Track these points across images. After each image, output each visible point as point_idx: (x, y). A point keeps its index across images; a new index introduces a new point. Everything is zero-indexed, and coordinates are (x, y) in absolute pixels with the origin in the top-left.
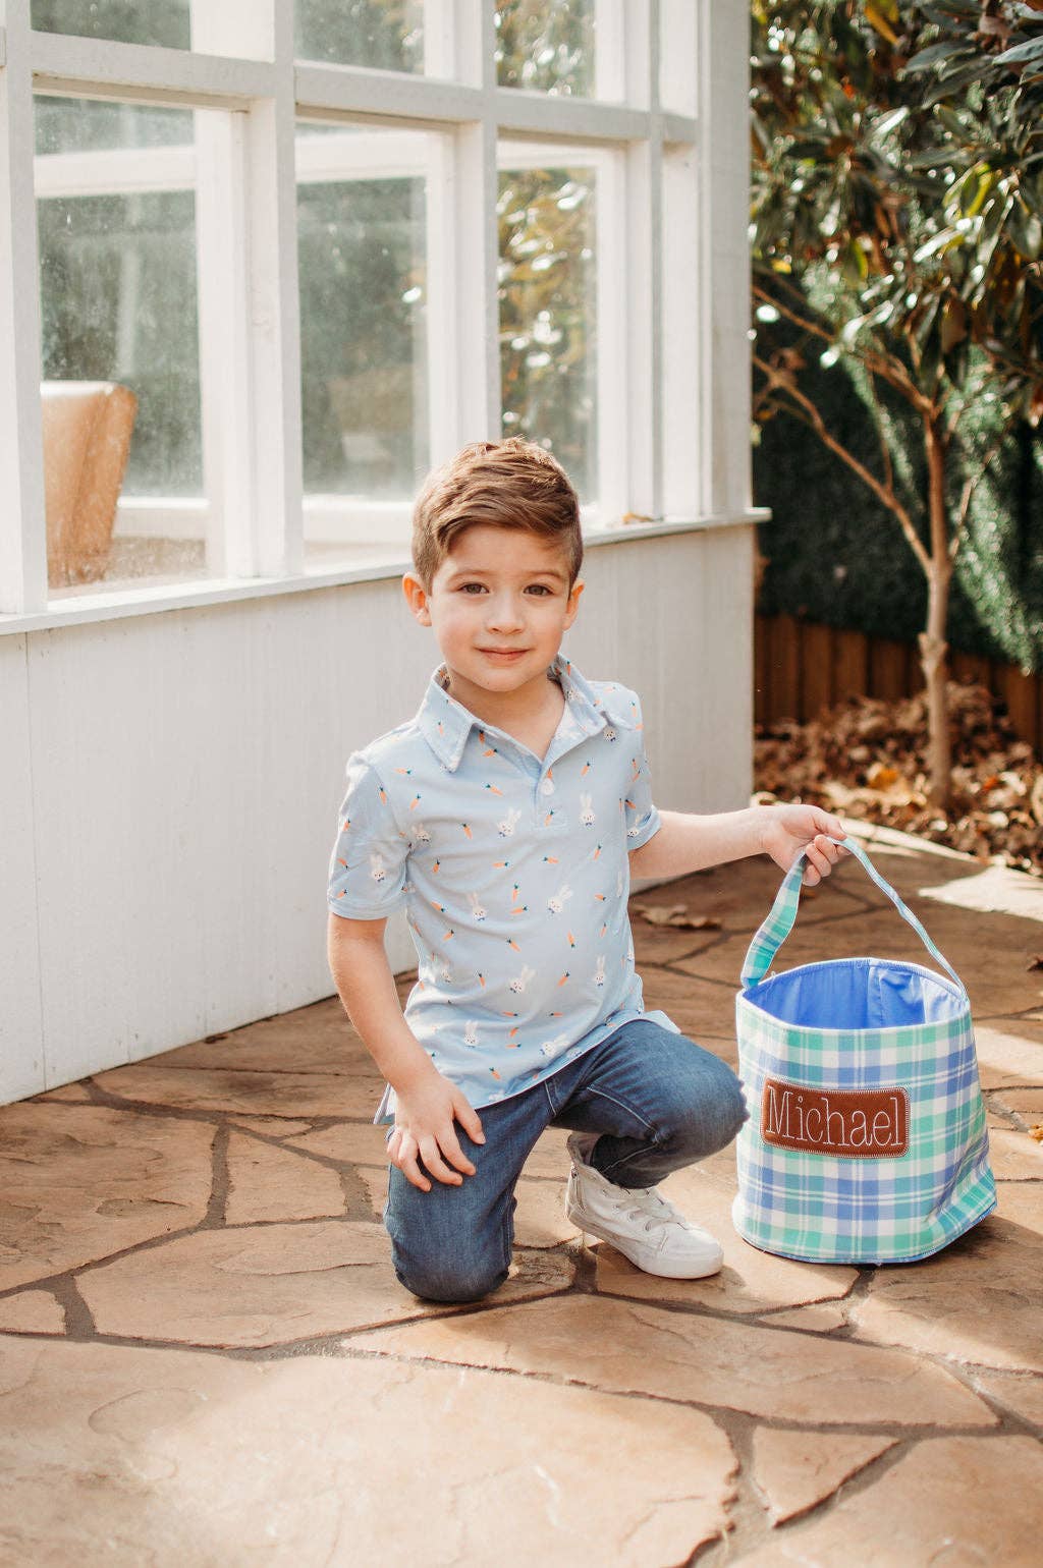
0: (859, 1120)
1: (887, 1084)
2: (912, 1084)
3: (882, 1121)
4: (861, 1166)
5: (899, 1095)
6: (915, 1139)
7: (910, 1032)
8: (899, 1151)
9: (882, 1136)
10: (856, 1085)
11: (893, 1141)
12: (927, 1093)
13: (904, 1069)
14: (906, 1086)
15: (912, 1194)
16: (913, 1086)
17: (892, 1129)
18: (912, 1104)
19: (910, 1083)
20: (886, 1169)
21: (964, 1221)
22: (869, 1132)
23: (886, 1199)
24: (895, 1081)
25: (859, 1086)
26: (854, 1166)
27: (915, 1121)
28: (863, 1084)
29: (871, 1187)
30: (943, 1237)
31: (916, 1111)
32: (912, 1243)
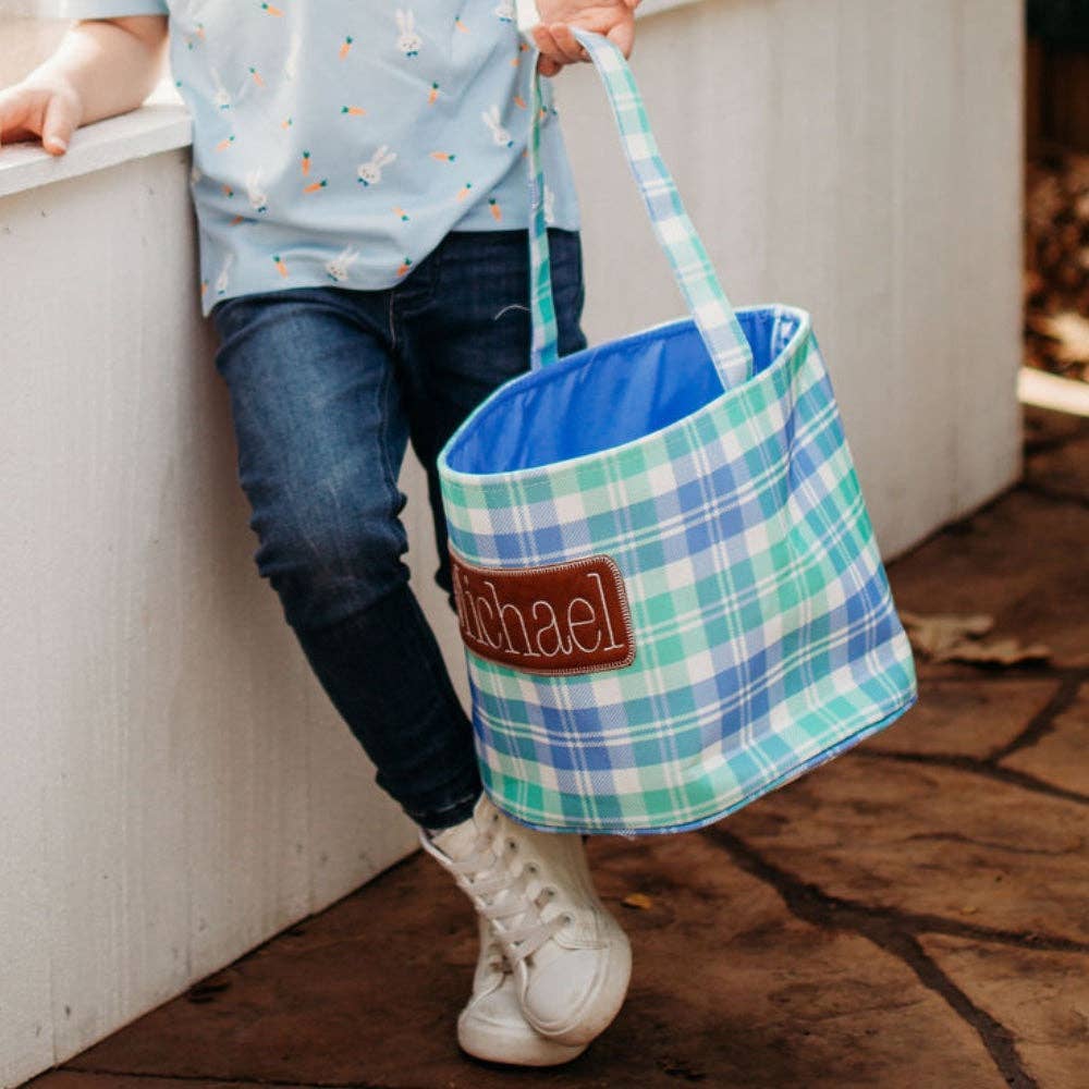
0: (544, 617)
1: (577, 552)
2: (619, 547)
3: (580, 614)
4: (565, 688)
5: (602, 567)
6: (642, 635)
7: (598, 464)
8: (620, 657)
9: (585, 636)
10: (525, 560)
11: (606, 643)
12: (652, 557)
13: (600, 524)
14: (610, 553)
15: (658, 724)
16: (622, 549)
17: (601, 624)
18: (627, 580)
19: (616, 545)
20: (604, 689)
21: (784, 759)
22: (565, 631)
23: (617, 737)
24: (589, 547)
25: (531, 562)
26: (554, 687)
27: (638, 605)
28: (536, 559)
29: (587, 720)
30: (738, 789)
31: (636, 590)
32: (674, 802)
